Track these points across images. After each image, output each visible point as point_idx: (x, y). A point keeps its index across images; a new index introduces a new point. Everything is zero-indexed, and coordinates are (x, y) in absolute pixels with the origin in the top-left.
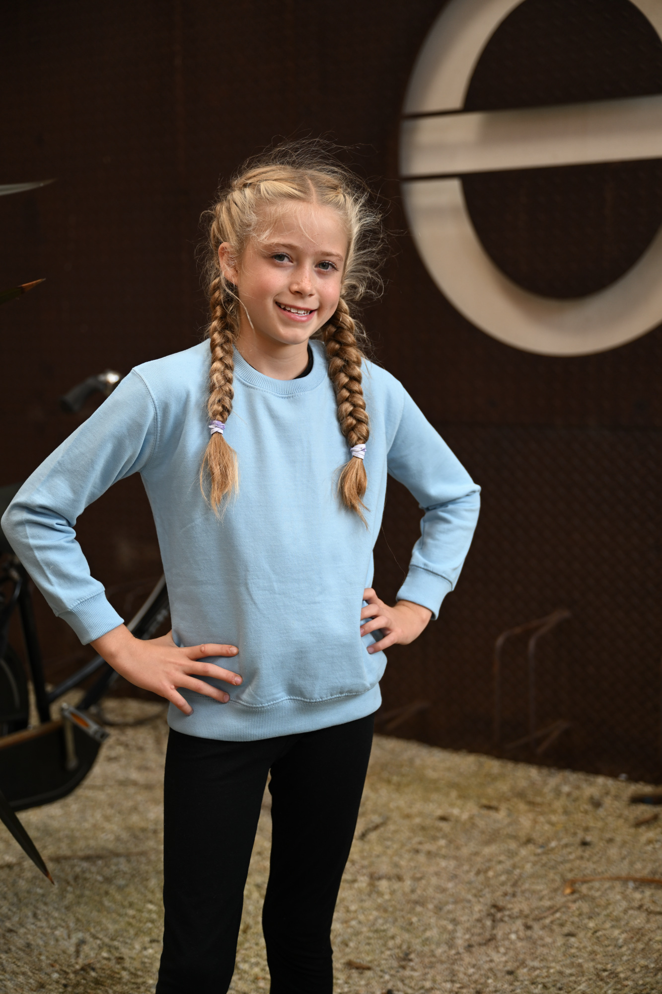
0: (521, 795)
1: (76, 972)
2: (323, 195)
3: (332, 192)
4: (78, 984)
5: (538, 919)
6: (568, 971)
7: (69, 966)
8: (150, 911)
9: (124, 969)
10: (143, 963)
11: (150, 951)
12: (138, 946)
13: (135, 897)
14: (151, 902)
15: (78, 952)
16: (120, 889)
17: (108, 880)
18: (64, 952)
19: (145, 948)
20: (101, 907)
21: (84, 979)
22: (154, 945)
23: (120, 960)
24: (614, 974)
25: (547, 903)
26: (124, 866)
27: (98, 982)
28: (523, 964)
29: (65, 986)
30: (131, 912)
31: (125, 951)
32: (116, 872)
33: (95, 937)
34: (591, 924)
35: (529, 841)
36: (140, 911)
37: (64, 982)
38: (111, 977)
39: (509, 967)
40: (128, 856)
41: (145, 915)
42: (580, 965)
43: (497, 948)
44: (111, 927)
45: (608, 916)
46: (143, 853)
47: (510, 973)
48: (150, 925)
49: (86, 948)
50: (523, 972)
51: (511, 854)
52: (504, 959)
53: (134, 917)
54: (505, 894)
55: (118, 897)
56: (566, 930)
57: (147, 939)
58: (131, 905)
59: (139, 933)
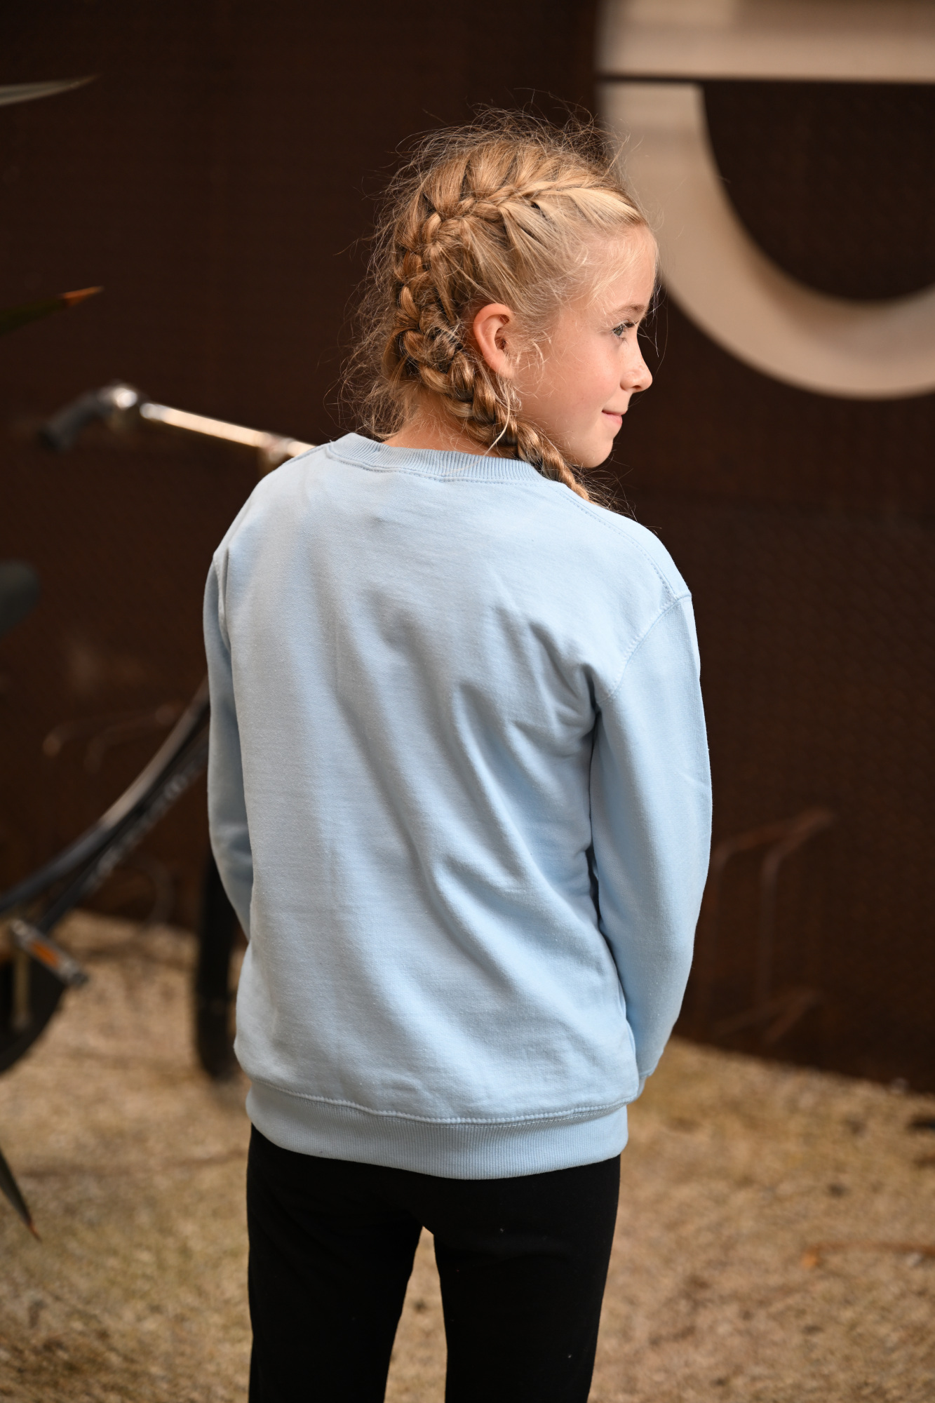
0: (734, 1106)
1: (35, 1351)
4: (38, 1370)
5: (763, 1303)
6: (811, 1384)
7: (23, 1339)
8: (145, 1263)
9: (112, 1349)
11: (150, 1325)
12: (129, 1315)
13: (116, 1239)
14: (145, 1248)
15: (34, 1320)
17: (70, 1211)
18: (14, 1320)
19: (139, 1319)
20: (63, 1253)
21: (50, 1360)
22: (158, 1316)
23: (103, 1335)
24: (880, 1392)
25: (775, 1280)
26: (94, 1190)
27: (72, 1368)
28: (738, 1370)
29: (20, 1371)
30: (112, 1262)
31: (109, 1322)
33: (57, 1298)
34: (847, 1314)
35: (746, 1181)
37: (17, 1363)
38: (92, 1361)
39: (721, 1373)
41: (138, 1268)
42: (826, 1378)
43: (696, 1347)
44: (83, 1284)
45: (873, 1303)
47: (721, 1382)
48: (144, 1285)
49: (46, 1316)
50: (739, 1383)
51: (720, 1201)
52: (712, 1361)
53: (117, 1270)
54: (709, 1263)
55: (91, 1239)
56: (809, 1320)
58: (114, 1252)
59: (130, 1295)
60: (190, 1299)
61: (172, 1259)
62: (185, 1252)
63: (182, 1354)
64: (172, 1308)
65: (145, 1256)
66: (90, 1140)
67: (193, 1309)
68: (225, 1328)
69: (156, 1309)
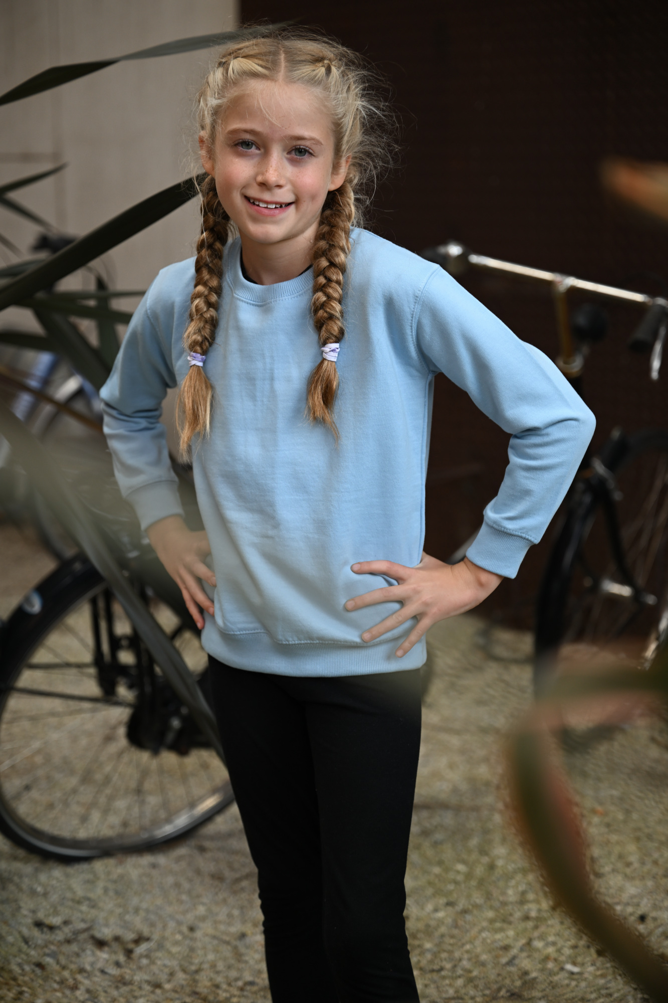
2: (291, 71)
3: (307, 67)
8: (458, 872)
10: (428, 926)
11: (441, 914)
12: (429, 907)
14: (464, 862)
16: (436, 844)
19: (436, 910)
22: (450, 909)
32: (436, 827)
36: (447, 870)
40: (458, 809)
41: (451, 875)
46: (476, 809)
48: (451, 887)
53: (437, 876)
55: (430, 853)
57: (442, 901)
59: (438, 893)
60: (478, 898)
61: (479, 871)
62: (492, 867)
63: (452, 937)
64: (462, 904)
65: (461, 867)
66: (464, 787)
67: (477, 906)
68: (492, 921)
69: (450, 904)
